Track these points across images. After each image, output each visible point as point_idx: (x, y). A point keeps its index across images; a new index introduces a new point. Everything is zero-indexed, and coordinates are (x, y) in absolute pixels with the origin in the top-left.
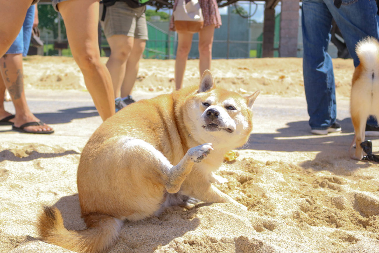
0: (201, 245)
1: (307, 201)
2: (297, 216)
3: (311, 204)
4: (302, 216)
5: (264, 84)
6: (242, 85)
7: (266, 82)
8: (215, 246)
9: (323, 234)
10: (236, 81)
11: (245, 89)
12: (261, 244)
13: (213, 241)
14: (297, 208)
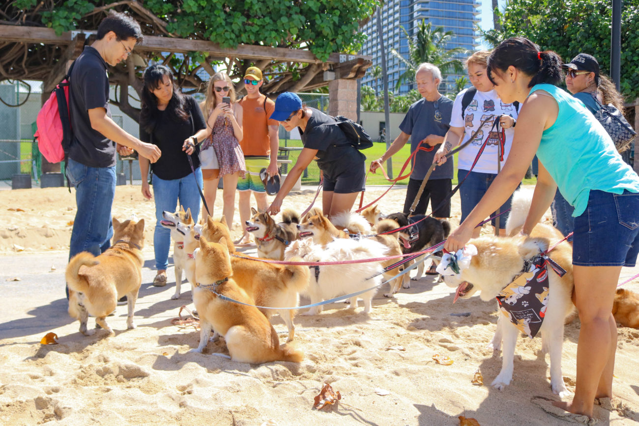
0: (14, 405)
1: (82, 371)
2: (75, 382)
3: (85, 373)
4: (77, 382)
5: (47, 236)
6: (17, 239)
7: (50, 233)
8: (23, 405)
9: (91, 390)
10: (8, 233)
11: (21, 246)
12: (51, 399)
13: (21, 402)
14: (74, 377)
